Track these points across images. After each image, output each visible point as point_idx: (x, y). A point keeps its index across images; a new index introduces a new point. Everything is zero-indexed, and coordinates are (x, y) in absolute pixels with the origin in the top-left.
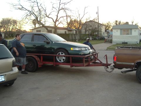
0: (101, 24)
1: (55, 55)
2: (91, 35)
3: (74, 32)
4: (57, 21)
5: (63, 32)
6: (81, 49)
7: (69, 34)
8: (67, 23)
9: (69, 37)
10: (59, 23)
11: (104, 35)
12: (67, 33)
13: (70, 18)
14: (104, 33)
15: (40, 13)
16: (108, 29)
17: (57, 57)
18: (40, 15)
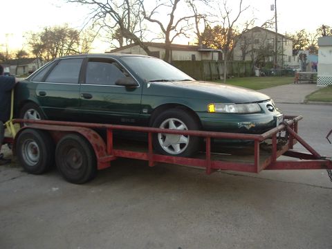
0: (283, 36)
1: (152, 129)
2: (258, 63)
3: (216, 56)
4: (173, 29)
5: (187, 56)
6: (246, 109)
7: (202, 62)
8: (198, 34)
9: (202, 69)
10: (177, 34)
11: (289, 64)
12: (198, 58)
13: (205, 20)
14: (290, 57)
15: (129, 9)
16: (299, 49)
17: (160, 137)
18: (129, 13)
